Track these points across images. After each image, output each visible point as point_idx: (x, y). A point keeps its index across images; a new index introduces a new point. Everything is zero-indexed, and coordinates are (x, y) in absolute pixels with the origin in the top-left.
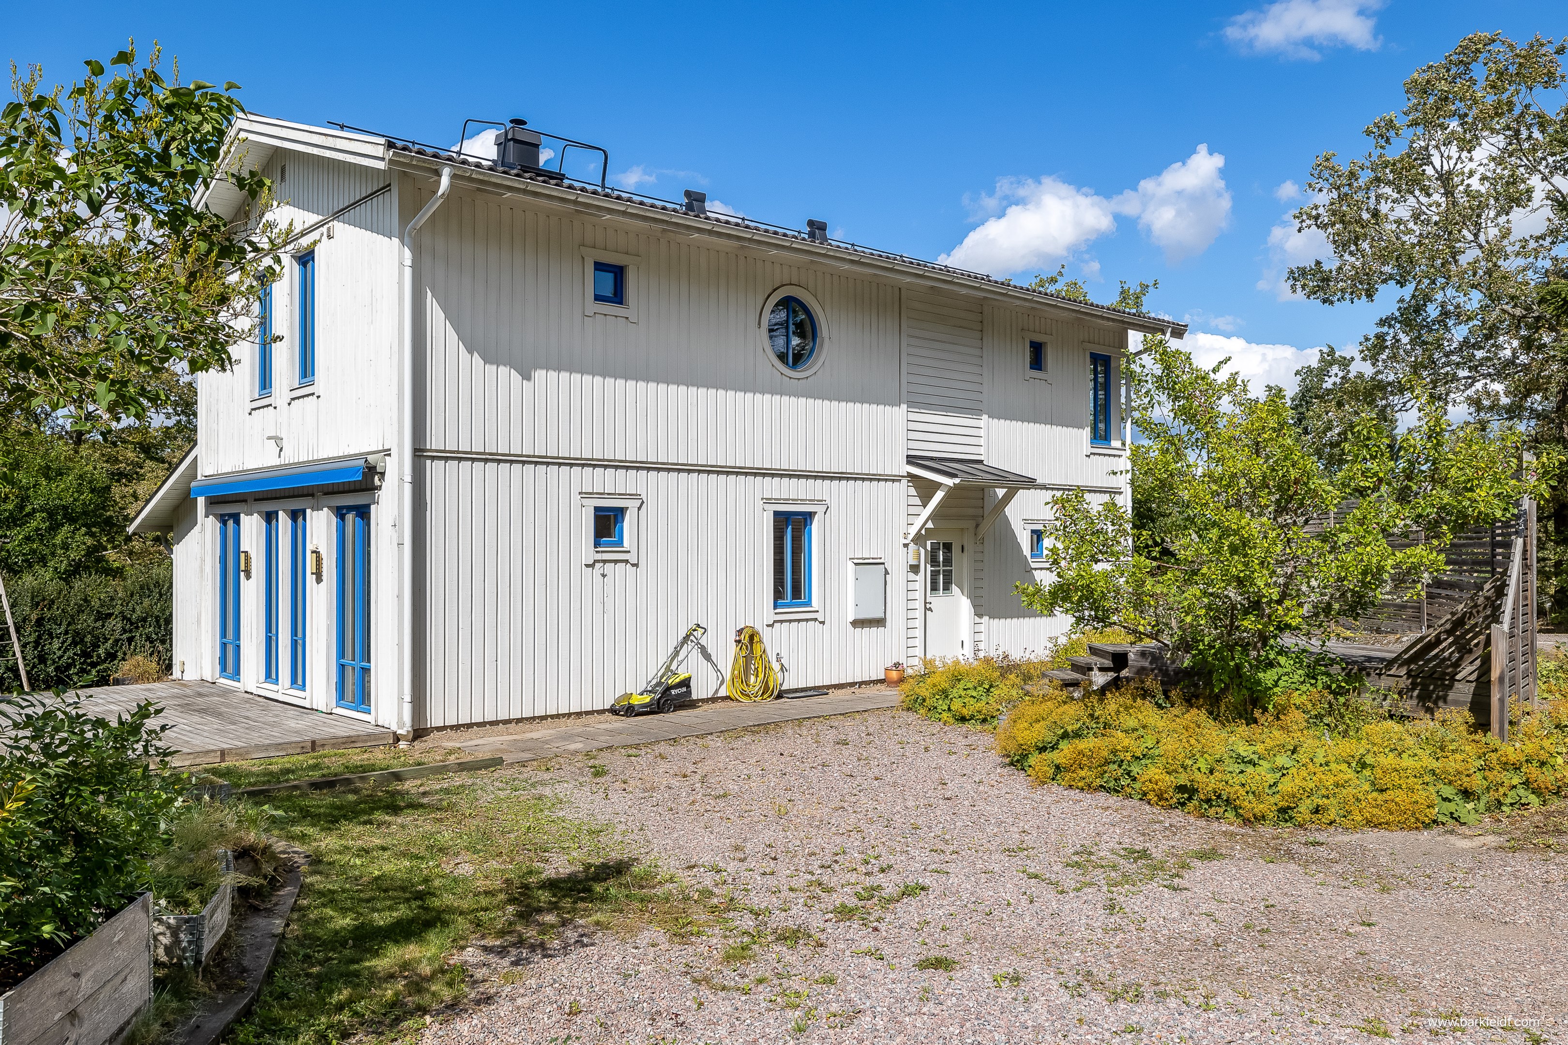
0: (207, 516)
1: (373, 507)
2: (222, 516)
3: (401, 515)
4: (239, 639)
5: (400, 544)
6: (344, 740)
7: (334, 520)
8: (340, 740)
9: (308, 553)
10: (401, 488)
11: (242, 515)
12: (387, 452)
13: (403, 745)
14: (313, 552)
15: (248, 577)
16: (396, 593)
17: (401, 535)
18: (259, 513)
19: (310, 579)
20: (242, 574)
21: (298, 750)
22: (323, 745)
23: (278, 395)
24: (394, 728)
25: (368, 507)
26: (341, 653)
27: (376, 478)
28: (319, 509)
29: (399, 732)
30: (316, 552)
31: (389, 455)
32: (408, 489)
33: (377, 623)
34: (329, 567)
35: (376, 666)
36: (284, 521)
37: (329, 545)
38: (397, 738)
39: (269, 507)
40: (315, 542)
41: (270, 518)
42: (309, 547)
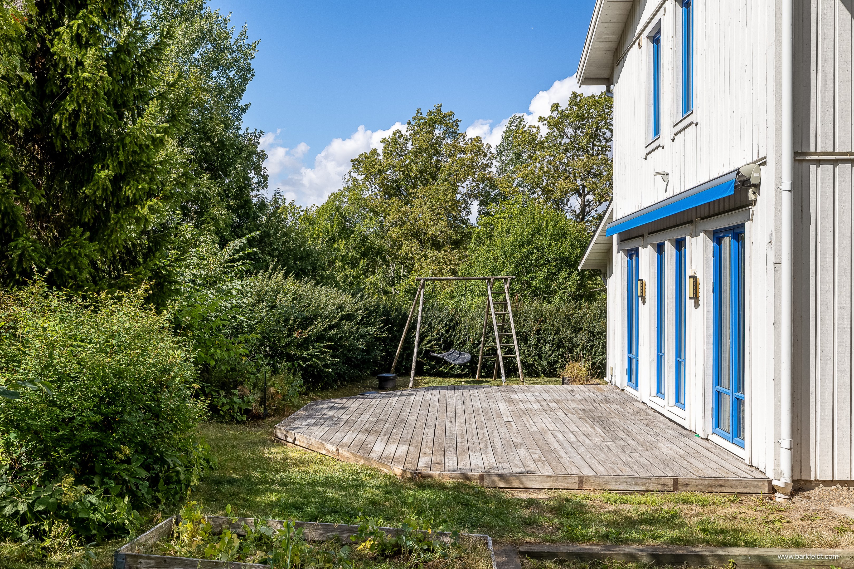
0: (618, 253)
1: (747, 224)
2: (629, 251)
3: (778, 230)
4: (638, 356)
5: (777, 264)
6: (710, 482)
7: (711, 244)
8: (706, 482)
9: (687, 277)
10: (778, 198)
11: (640, 248)
12: (763, 162)
13: (779, 498)
14: (691, 277)
15: (644, 302)
16: (772, 320)
17: (778, 254)
18: (652, 245)
19: (689, 303)
20: (640, 299)
21: (659, 488)
22: (687, 485)
23: (665, 135)
24: (770, 475)
25: (742, 226)
26: (718, 380)
27: (750, 192)
28: (697, 235)
29: (775, 483)
30: (694, 277)
31: (765, 163)
32: (786, 198)
33: (751, 353)
34: (705, 291)
35: (751, 400)
36: (669, 249)
37: (705, 270)
38: (773, 490)
39: (657, 239)
40: (693, 268)
41: (660, 248)
42: (689, 272)
